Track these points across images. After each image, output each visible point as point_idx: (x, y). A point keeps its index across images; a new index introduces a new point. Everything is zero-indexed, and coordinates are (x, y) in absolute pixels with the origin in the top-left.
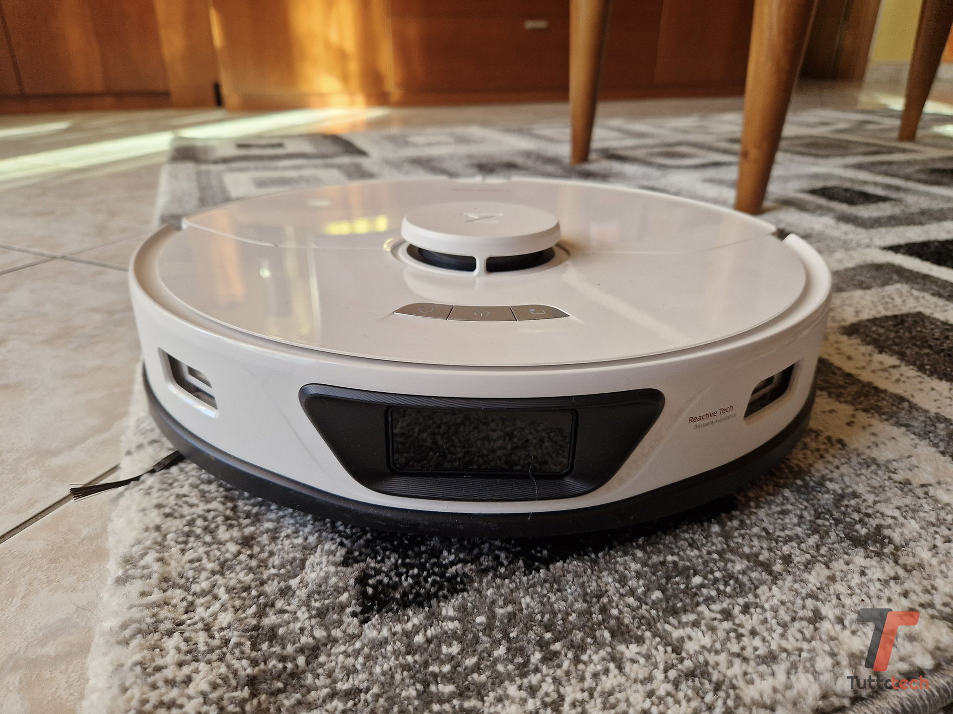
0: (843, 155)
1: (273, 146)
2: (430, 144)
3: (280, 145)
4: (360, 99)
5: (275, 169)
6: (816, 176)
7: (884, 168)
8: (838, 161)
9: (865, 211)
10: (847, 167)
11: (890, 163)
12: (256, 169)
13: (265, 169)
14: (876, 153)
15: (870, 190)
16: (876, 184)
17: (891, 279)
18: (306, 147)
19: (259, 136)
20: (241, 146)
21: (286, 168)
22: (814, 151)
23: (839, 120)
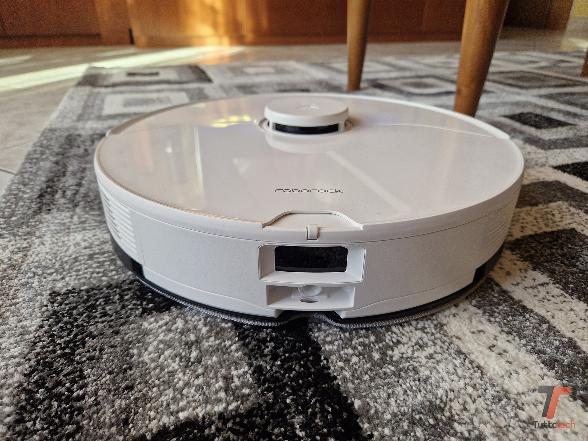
0: (539, 87)
1: (151, 74)
2: (257, 74)
3: (157, 74)
4: (226, 40)
5: (143, 92)
6: (517, 104)
7: (567, 98)
8: (536, 92)
9: (547, 135)
10: (541, 96)
11: (572, 94)
12: (131, 92)
13: (137, 92)
14: (564, 86)
15: (554, 116)
16: (559, 111)
17: (555, 196)
18: (173, 76)
19: (147, 67)
20: (130, 74)
21: (151, 92)
22: (520, 83)
23: (543, 59)
